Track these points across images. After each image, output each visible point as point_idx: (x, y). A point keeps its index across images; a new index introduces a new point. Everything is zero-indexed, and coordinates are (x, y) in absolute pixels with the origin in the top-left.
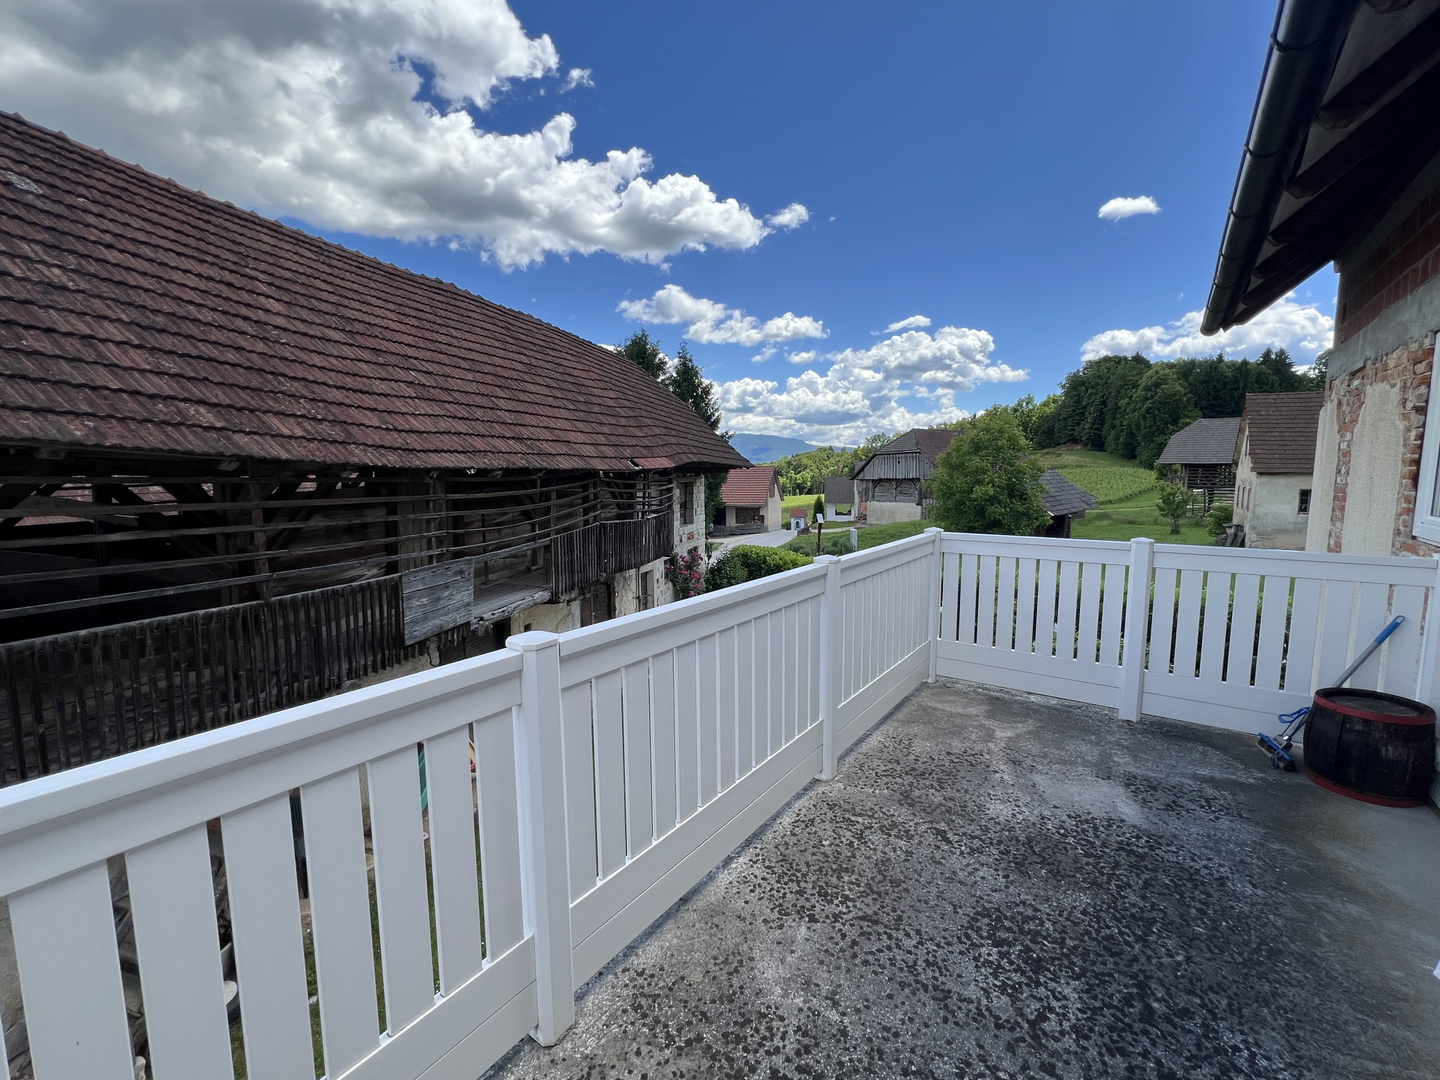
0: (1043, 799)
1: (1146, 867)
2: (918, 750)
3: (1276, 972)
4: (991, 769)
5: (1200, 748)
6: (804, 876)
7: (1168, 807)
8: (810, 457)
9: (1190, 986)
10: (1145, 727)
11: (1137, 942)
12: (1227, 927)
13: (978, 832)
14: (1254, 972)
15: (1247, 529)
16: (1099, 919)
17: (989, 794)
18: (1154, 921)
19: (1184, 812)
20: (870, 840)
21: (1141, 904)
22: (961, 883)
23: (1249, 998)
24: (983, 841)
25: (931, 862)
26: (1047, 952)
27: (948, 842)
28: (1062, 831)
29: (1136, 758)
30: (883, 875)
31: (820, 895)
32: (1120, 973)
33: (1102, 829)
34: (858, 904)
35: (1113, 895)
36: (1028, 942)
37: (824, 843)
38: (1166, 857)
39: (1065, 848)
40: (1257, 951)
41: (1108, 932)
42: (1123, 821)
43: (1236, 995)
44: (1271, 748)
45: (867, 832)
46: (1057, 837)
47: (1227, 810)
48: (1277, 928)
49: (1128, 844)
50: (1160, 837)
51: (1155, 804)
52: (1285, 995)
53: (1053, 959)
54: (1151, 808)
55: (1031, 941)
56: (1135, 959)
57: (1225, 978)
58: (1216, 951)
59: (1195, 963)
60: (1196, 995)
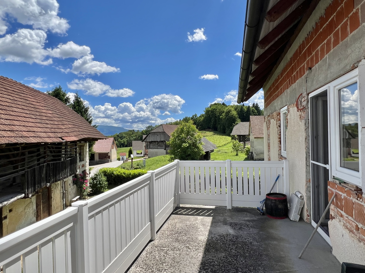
0: (212, 233)
1: (236, 244)
2: (178, 226)
3: (262, 259)
4: (198, 228)
5: (245, 213)
6: (152, 267)
7: (240, 229)
8: (126, 133)
9: (246, 267)
10: (233, 210)
11: (235, 261)
12: (252, 252)
13: (197, 245)
14: (258, 260)
15: (254, 153)
16: (227, 258)
17: (198, 234)
18: (238, 255)
19: (243, 229)
20: (169, 253)
21: (235, 252)
22: (194, 258)
23: (257, 266)
24: (199, 247)
25: (186, 255)
26: (216, 268)
27: (190, 249)
28: (217, 240)
29: (232, 218)
30: (174, 261)
31: (158, 271)
32: (232, 268)
33: (226, 237)
34: (169, 270)
35: (229, 252)
36: (212, 267)
37: (156, 257)
38: (240, 240)
39: (218, 244)
40: (258, 256)
41: (229, 260)
42: (230, 234)
43: (255, 266)
44: (259, 210)
45: (168, 251)
46: (216, 241)
47: (252, 227)
48: (262, 250)
49: (232, 239)
50: (238, 236)
51: (237, 229)
52: (263, 263)
53: (218, 270)
54: (236, 230)
55: (213, 267)
56: (235, 264)
57: (252, 263)
58: (251, 258)
59: (247, 262)
60: (247, 268)
